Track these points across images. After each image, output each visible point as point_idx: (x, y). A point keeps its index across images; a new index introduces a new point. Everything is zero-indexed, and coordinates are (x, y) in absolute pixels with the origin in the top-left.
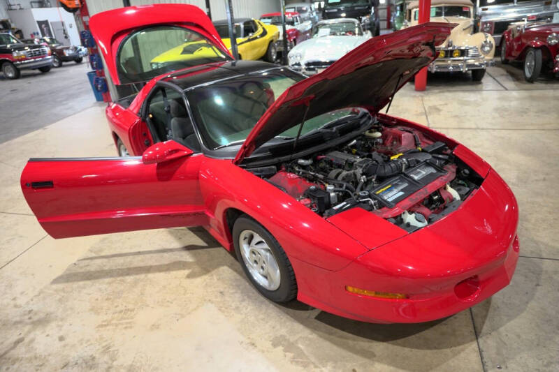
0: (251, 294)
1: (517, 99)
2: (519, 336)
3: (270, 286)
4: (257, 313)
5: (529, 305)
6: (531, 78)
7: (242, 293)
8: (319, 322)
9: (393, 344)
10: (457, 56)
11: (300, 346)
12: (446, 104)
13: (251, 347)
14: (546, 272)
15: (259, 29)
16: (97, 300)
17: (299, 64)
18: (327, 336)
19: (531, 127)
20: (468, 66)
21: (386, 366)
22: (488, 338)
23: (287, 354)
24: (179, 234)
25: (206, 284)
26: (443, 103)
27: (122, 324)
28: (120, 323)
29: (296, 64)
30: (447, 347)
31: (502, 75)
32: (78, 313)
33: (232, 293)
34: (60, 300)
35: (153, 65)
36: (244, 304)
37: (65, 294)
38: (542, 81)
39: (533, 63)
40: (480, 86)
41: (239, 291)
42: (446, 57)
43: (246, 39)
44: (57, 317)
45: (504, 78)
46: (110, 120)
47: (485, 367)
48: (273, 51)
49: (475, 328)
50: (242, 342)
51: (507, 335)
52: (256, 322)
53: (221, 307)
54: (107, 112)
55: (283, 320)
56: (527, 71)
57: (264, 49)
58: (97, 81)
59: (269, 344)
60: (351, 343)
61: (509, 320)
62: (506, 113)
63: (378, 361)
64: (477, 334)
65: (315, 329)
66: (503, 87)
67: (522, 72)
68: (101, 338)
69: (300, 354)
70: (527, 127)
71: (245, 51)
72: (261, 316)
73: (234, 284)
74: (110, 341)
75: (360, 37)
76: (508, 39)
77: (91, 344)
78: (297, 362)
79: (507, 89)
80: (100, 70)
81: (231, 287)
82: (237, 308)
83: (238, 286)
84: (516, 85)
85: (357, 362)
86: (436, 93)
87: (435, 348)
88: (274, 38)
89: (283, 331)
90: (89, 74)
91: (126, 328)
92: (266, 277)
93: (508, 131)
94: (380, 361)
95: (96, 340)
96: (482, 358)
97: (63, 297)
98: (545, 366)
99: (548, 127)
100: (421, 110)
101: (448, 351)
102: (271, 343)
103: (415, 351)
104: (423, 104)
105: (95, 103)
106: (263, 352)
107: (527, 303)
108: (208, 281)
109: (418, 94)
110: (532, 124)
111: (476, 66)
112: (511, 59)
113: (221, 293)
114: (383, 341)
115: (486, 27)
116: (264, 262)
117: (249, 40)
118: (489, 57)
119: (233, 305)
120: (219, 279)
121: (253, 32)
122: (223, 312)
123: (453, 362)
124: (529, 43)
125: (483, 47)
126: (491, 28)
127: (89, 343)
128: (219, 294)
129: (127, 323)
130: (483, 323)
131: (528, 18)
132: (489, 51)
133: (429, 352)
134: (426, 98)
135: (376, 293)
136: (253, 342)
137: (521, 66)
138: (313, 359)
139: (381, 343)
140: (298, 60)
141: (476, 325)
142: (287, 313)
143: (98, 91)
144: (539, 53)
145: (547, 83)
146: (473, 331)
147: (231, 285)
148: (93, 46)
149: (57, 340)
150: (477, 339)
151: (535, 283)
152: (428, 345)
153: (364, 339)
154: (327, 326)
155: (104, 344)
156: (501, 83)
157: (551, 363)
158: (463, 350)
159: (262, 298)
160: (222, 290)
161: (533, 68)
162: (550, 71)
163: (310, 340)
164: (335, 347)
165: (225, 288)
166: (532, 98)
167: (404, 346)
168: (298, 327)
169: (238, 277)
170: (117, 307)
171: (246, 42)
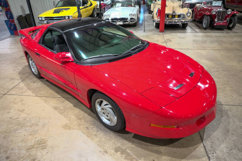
0: (101, 128)
1: (202, 36)
2: (218, 139)
3: (111, 123)
4: (105, 136)
5: (220, 125)
6: (205, 28)
7: (97, 127)
8: (135, 139)
9: (169, 147)
10: (177, 17)
11: (128, 151)
12: (173, 38)
13: (105, 154)
14: (224, 110)
15: (89, 3)
16: (25, 135)
17: (108, 19)
18: (139, 145)
19: (209, 49)
20: (181, 22)
21: (167, 157)
22: (206, 141)
23: (123, 155)
24: (62, 100)
25: (79, 124)
26: (172, 38)
27: (40, 147)
28: (39, 147)
29: (107, 19)
30: (191, 146)
31: (194, 26)
32: (16, 143)
33: (93, 128)
34: (4, 137)
35: (39, 18)
36: (98, 133)
37: (7, 134)
38: (210, 29)
39: (206, 22)
40: (185, 30)
41: (96, 127)
42: (172, 17)
43: (83, 7)
44: (3, 146)
45: (195, 27)
46: (23, 45)
47: (208, 154)
48: (95, 13)
49: (201, 137)
50: (101, 151)
51: (214, 139)
52: (106, 141)
53: (88, 135)
54: (20, 41)
55: (118, 139)
56: (204, 24)
57: (91, 11)
58: (11, 25)
59: (113, 151)
60: (150, 147)
61: (213, 132)
62: (198, 42)
63: (163, 155)
64: (202, 140)
65: (133, 143)
66: (195, 31)
67: (202, 25)
68: (30, 155)
69: (128, 155)
70: (207, 49)
71: (83, 12)
72: (108, 138)
73: (92, 123)
74: (34, 157)
75: (134, 8)
76: (196, 11)
77: (25, 159)
78: (127, 159)
79: (197, 32)
80: (12, 20)
81: (91, 125)
82: (96, 135)
83: (94, 124)
84: (200, 30)
85: (154, 156)
86: (168, 33)
87: (187, 147)
88: (95, 7)
89: (119, 145)
90: (6, 21)
91: (42, 149)
92: (109, 120)
93: (201, 50)
94: (164, 155)
95: (27, 156)
96: (206, 150)
97: (6, 135)
98: (230, 151)
99: (215, 48)
100: (163, 41)
101: (191, 148)
102: (114, 150)
103: (178, 149)
104: (164, 38)
105: (10, 36)
106: (111, 155)
107: (219, 124)
108: (79, 122)
109: (161, 33)
110: (209, 47)
111: (183, 22)
112: (197, 19)
113: (87, 128)
114: (164, 146)
115: (186, 6)
116: (108, 113)
117: (85, 8)
118: (190, 18)
119: (94, 133)
120: (85, 122)
121: (86, 4)
122: (89, 137)
123: (194, 152)
124: (205, 13)
125: (187, 14)
126: (188, 6)
127: (23, 159)
128: (86, 129)
129: (42, 146)
130: (204, 134)
131: (204, 2)
132: (189, 16)
133: (184, 149)
134: (165, 35)
135: (164, 126)
136: (106, 151)
137: (201, 22)
138: (135, 157)
139: (163, 147)
140: (108, 17)
141: (201, 136)
142: (119, 136)
143: (11, 30)
144: (209, 17)
145: (211, 30)
146: (200, 138)
147: (91, 124)
148: (7, 7)
149: (5, 159)
150: (202, 141)
151: (221, 116)
152: (183, 146)
153: (156, 145)
154: (139, 141)
155: (32, 158)
156: (194, 29)
157: (232, 149)
158: (198, 147)
159: (107, 129)
160: (87, 126)
161: (206, 24)
162: (213, 25)
163: (132, 147)
164: (144, 150)
165: (89, 125)
166: (207, 36)
167: (173, 147)
168: (126, 142)
169: (94, 120)
170: (36, 138)
171: (83, 8)
